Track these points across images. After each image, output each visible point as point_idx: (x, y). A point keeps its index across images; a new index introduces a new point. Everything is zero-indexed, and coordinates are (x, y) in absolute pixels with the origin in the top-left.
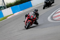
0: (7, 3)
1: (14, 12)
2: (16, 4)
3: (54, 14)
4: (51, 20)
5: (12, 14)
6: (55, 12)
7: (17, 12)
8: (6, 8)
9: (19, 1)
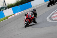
3: (52, 15)
6: (54, 13)
8: (7, 9)
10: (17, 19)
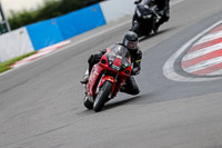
0: (12, 12)
1: (38, 46)
2: (46, 14)
4: (176, 74)
5: (32, 54)
7: (48, 45)
8: (7, 31)
9: (56, 3)
10: (49, 69)
